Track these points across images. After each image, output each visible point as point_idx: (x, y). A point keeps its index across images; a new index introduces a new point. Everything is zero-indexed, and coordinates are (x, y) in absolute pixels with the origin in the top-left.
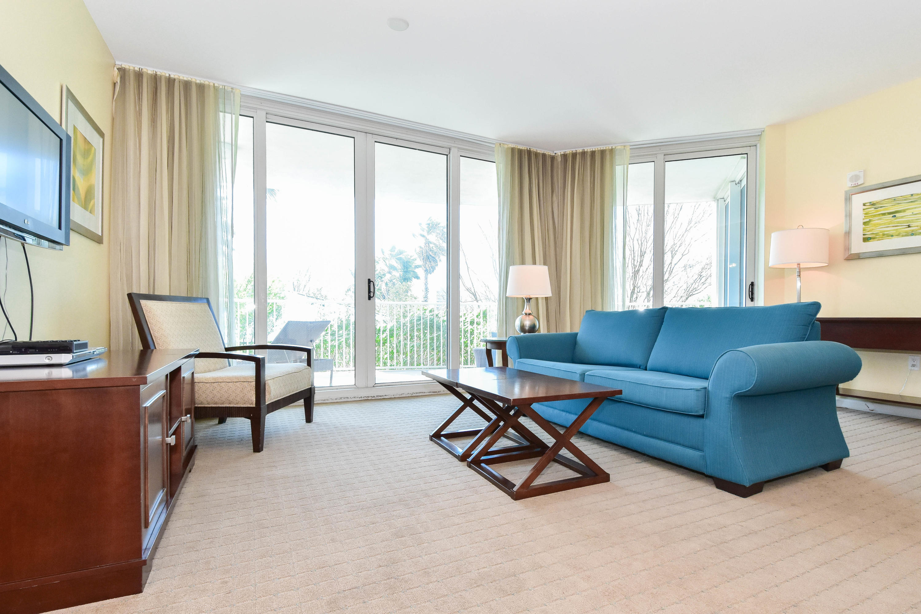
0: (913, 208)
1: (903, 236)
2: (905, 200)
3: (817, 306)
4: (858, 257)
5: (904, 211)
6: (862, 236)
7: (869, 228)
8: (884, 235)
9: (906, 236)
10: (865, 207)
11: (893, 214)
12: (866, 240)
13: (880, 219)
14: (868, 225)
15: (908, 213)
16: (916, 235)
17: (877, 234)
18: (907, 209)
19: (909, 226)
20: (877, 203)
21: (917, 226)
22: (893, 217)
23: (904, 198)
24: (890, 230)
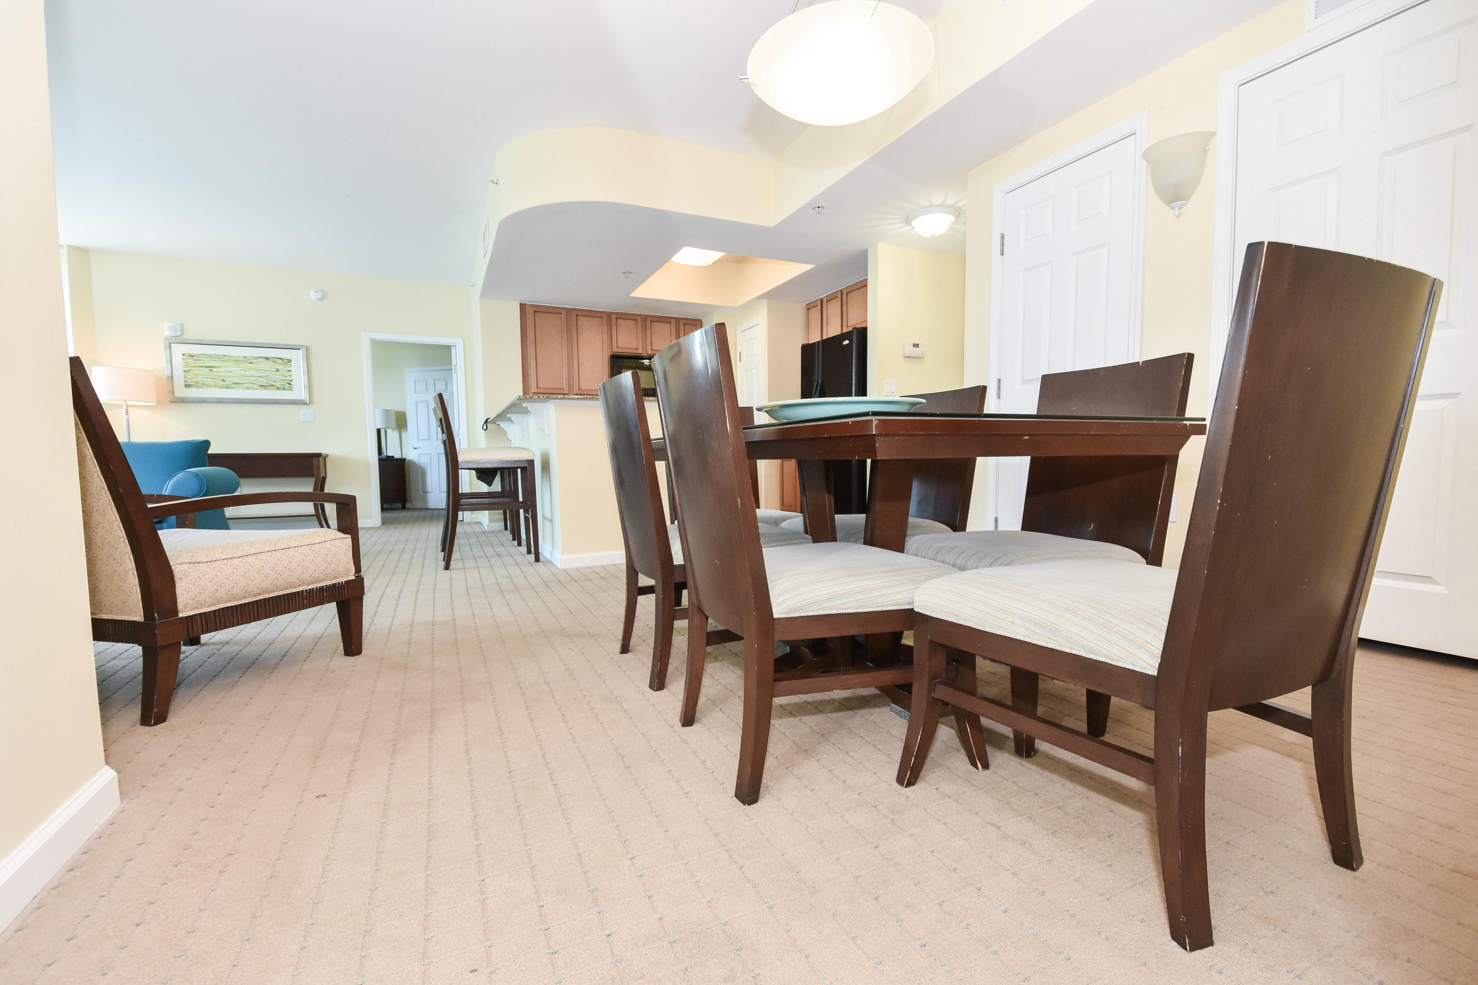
0: (226, 367)
1: (220, 388)
2: (219, 358)
3: (207, 444)
4: (183, 401)
5: (219, 367)
6: (183, 383)
7: (189, 375)
8: (203, 384)
9: (222, 388)
10: (184, 357)
11: (210, 368)
12: (187, 386)
13: (199, 370)
14: (188, 373)
15: (222, 369)
16: (229, 388)
17: (197, 383)
18: (222, 366)
19: (224, 381)
20: (195, 356)
21: (230, 382)
22: (210, 370)
23: (218, 357)
24: (209, 381)
